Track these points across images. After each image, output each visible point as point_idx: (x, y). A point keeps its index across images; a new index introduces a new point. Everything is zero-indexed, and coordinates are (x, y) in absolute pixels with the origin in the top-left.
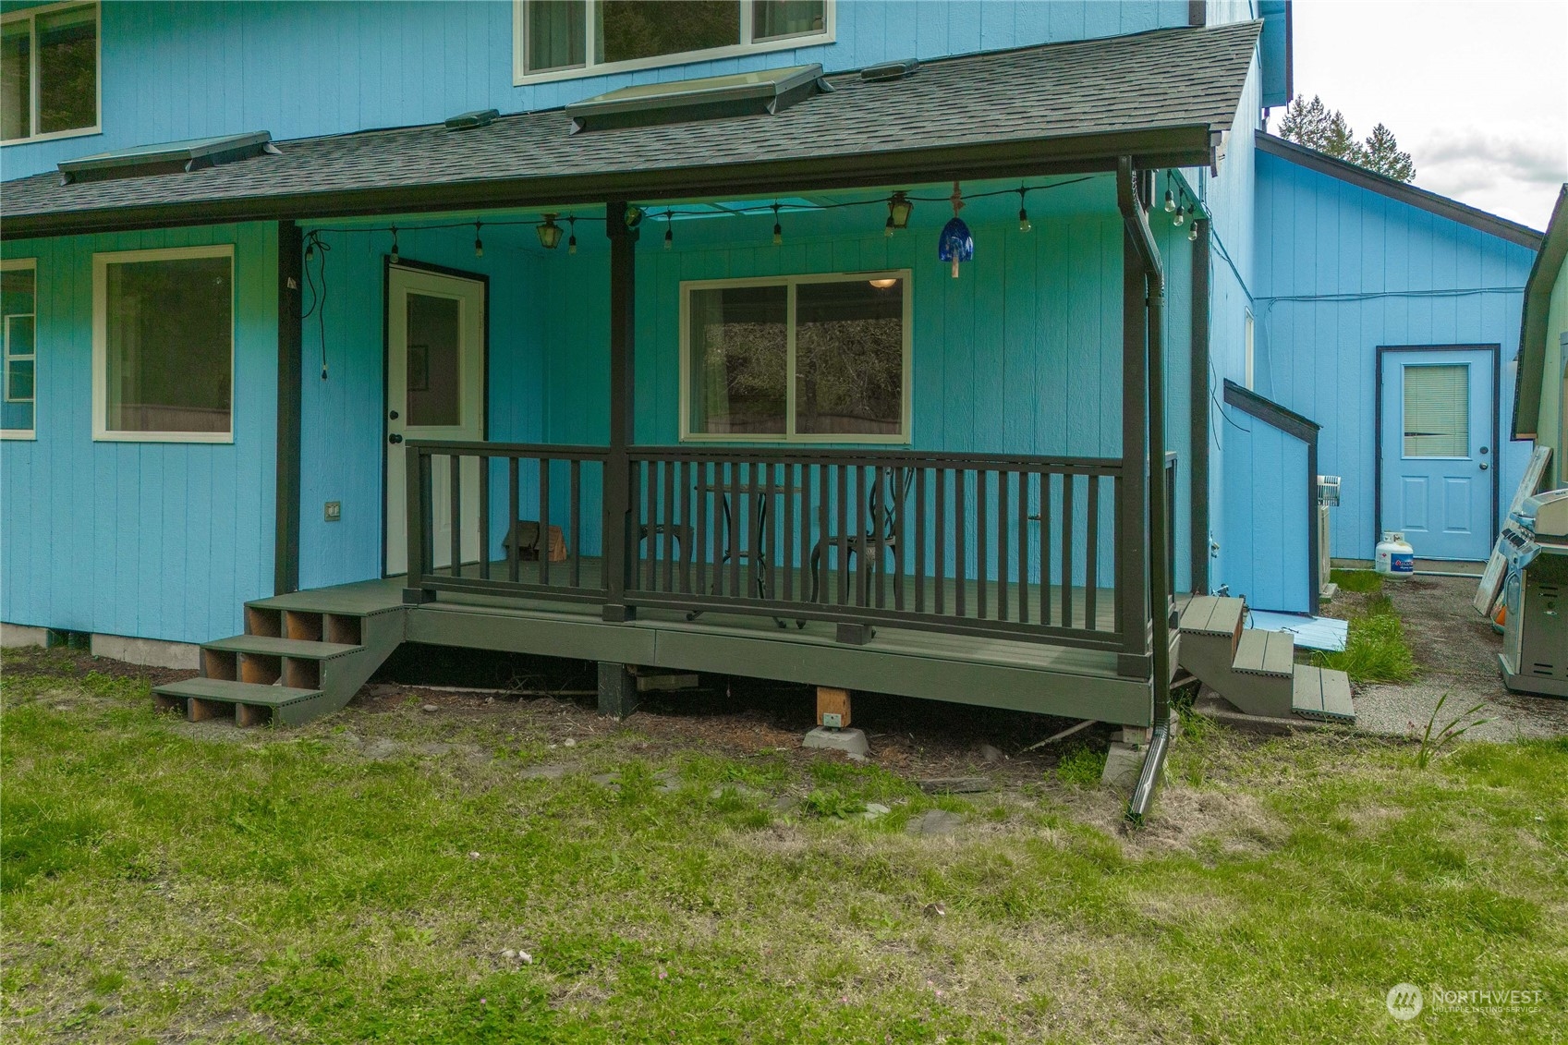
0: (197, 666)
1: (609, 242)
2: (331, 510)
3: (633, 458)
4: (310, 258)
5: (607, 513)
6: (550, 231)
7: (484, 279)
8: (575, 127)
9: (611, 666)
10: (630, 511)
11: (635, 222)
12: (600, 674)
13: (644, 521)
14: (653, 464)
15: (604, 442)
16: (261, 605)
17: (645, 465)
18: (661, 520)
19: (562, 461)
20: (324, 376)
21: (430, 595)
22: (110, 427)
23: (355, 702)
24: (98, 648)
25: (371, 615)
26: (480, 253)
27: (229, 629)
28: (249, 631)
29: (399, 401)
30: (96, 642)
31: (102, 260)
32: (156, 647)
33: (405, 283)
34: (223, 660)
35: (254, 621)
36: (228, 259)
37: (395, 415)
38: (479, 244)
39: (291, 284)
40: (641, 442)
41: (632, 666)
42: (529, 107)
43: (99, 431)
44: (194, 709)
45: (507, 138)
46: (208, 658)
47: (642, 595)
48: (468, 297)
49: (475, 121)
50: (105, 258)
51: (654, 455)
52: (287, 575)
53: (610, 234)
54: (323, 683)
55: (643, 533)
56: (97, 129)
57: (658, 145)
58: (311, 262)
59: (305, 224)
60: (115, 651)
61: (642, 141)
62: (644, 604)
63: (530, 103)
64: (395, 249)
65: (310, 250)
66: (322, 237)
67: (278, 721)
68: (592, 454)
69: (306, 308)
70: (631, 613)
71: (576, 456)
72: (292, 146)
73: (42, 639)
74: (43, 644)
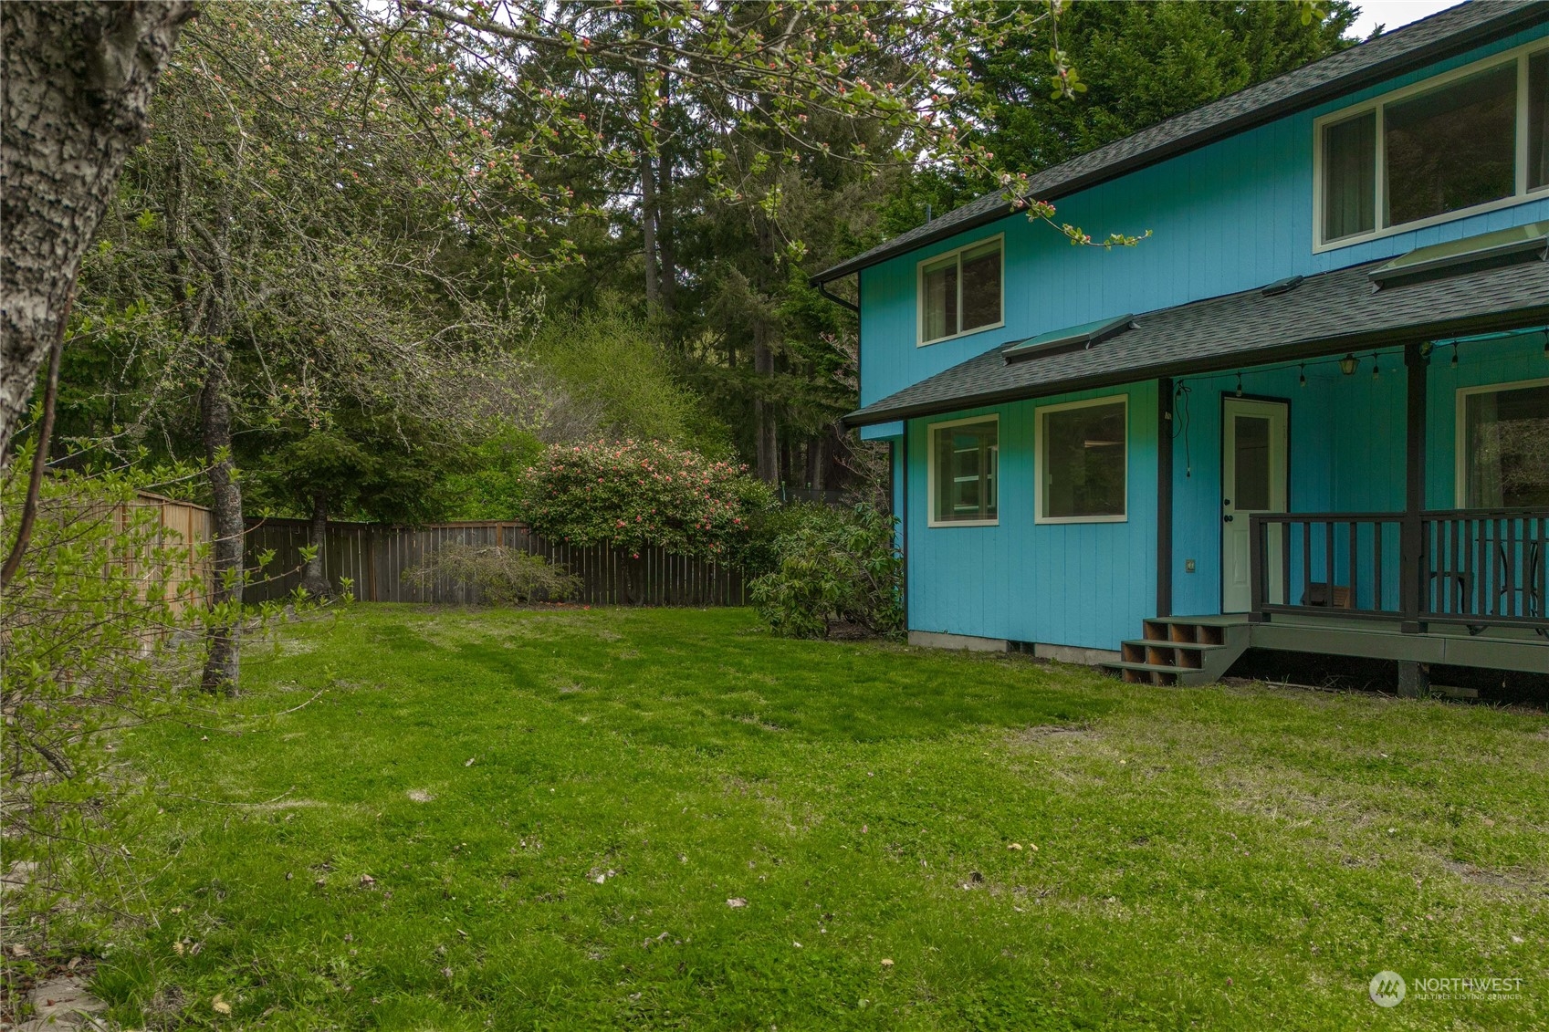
1: (1406, 369)
2: (1190, 565)
3: (1425, 519)
4: (1179, 398)
5: (1404, 559)
6: (1349, 363)
7: (1287, 401)
8: (1376, 288)
9: (1409, 664)
10: (1422, 556)
11: (1428, 353)
12: (1400, 668)
13: (1434, 568)
14: (1441, 522)
15: (1401, 506)
16: (1151, 621)
17: (1434, 524)
18: (1448, 568)
19: (1367, 524)
20: (1187, 475)
21: (1267, 617)
22: (1045, 515)
23: (1220, 680)
24: (1039, 651)
25: (1231, 626)
26: (1303, 384)
28: (1146, 637)
29: (1230, 494)
30: (1038, 648)
31: (1040, 411)
32: (1077, 652)
33: (1236, 408)
34: (1136, 651)
35: (1149, 632)
36: (1122, 404)
37: (1228, 502)
38: (1302, 379)
39: (1167, 416)
40: (1429, 507)
41: (1425, 664)
42: (1325, 268)
43: (1039, 518)
44: (1126, 675)
45: (1318, 300)
46: (1126, 650)
47: (1433, 615)
48: (1275, 416)
49: (1283, 287)
50: (1042, 410)
51: (1441, 516)
52: (1166, 607)
53: (1407, 362)
54: (1205, 663)
55: (1433, 575)
56: (1002, 323)
57: (1449, 298)
58: (1179, 401)
59: (1175, 379)
60: (1050, 653)
61: (1434, 295)
62: (1434, 622)
63: (1326, 266)
64: (1240, 387)
65: (1179, 393)
66: (1186, 384)
67: (1181, 683)
68: (1391, 517)
69: (1175, 431)
70: (1424, 627)
71: (1378, 519)
73: (1003, 647)
74: (1004, 650)
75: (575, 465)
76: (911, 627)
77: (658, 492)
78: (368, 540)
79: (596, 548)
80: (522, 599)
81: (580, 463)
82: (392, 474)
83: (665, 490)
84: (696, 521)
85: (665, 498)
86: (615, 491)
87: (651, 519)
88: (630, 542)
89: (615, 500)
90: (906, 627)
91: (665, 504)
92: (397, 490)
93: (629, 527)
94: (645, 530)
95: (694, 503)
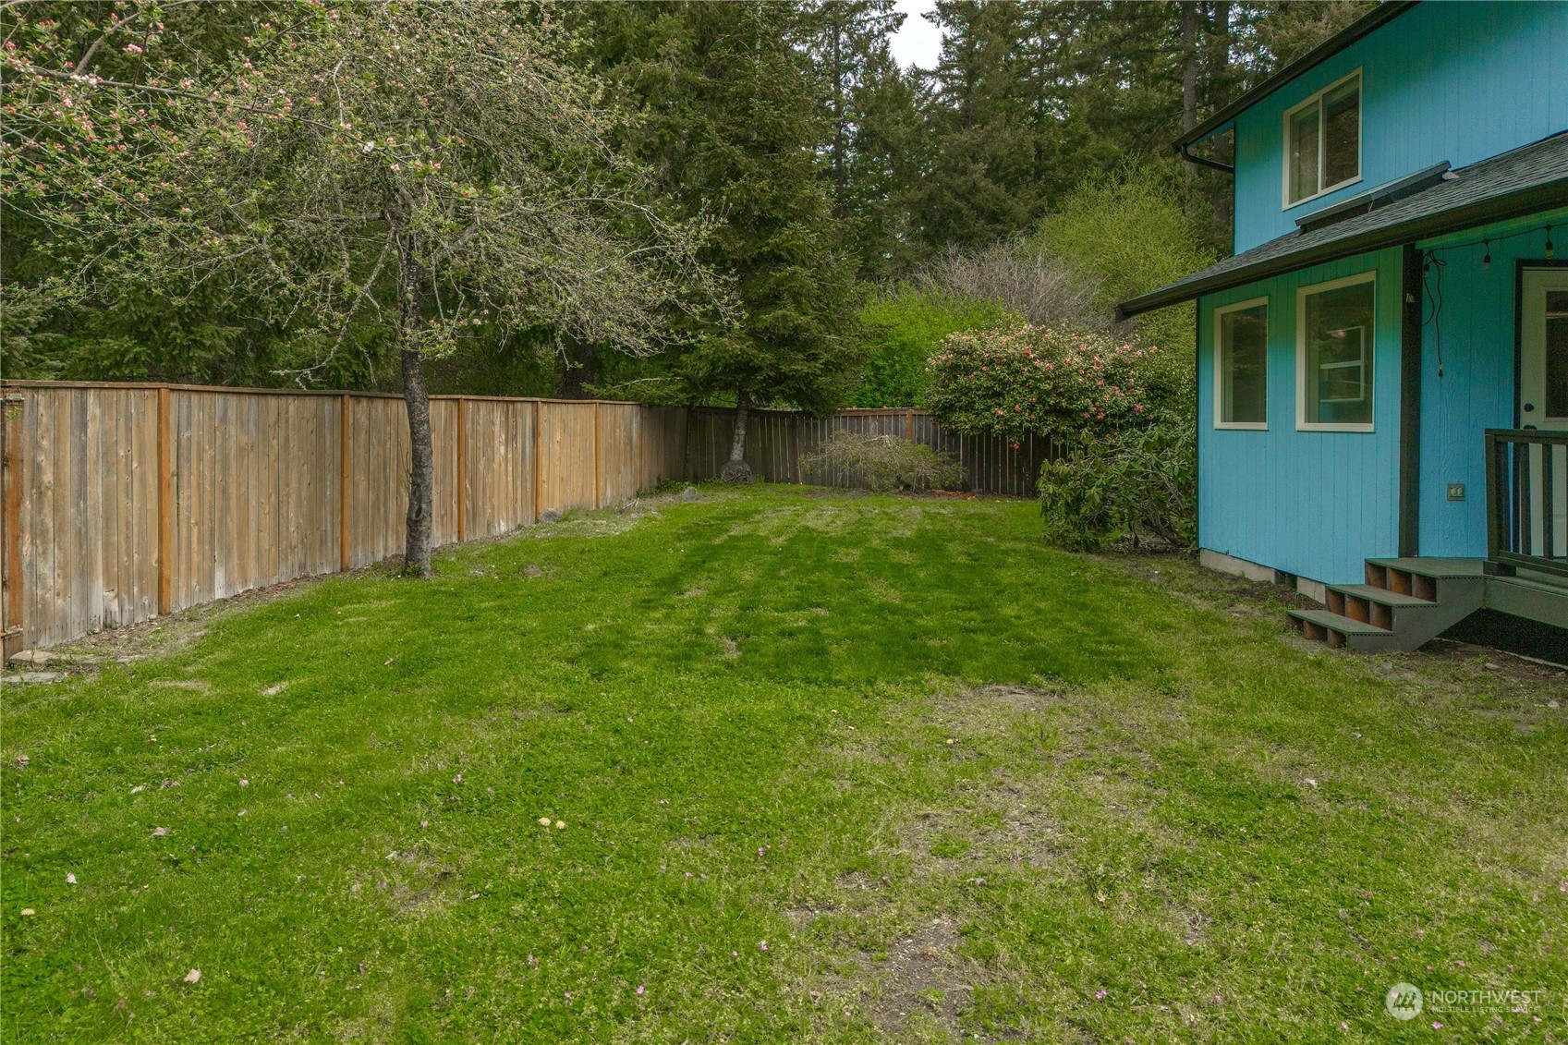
0: (1324, 602)
2: (1453, 492)
4: (1427, 275)
16: (1378, 562)
20: (1441, 375)
21: (1511, 571)
22: (1308, 420)
23: (1428, 648)
24: (1300, 587)
25: (1447, 578)
27: (1353, 579)
28: (1368, 582)
29: (1534, 395)
30: (1300, 582)
31: (1303, 293)
34: (1338, 599)
35: (1372, 576)
36: (1371, 284)
37: (1529, 408)
39: (1412, 299)
43: (1301, 423)
46: (1331, 597)
50: (1306, 290)
52: (1409, 542)
54: (1394, 626)
56: (1359, 178)
58: (1430, 277)
59: (1422, 245)
65: (1428, 268)
66: (1437, 255)
67: (1350, 646)
69: (1425, 318)
72: (1464, 172)
73: (1272, 578)
74: (1273, 581)
75: (966, 353)
76: (1202, 544)
77: (1039, 380)
78: (793, 427)
79: (980, 437)
80: (907, 487)
81: (970, 352)
82: (784, 368)
83: (1048, 378)
84: (1086, 409)
85: (1046, 386)
86: (1001, 381)
87: (1032, 408)
88: (1010, 431)
89: (997, 388)
90: (1197, 544)
91: (1048, 393)
92: (791, 383)
93: (1007, 416)
94: (1026, 420)
95: (1083, 391)
